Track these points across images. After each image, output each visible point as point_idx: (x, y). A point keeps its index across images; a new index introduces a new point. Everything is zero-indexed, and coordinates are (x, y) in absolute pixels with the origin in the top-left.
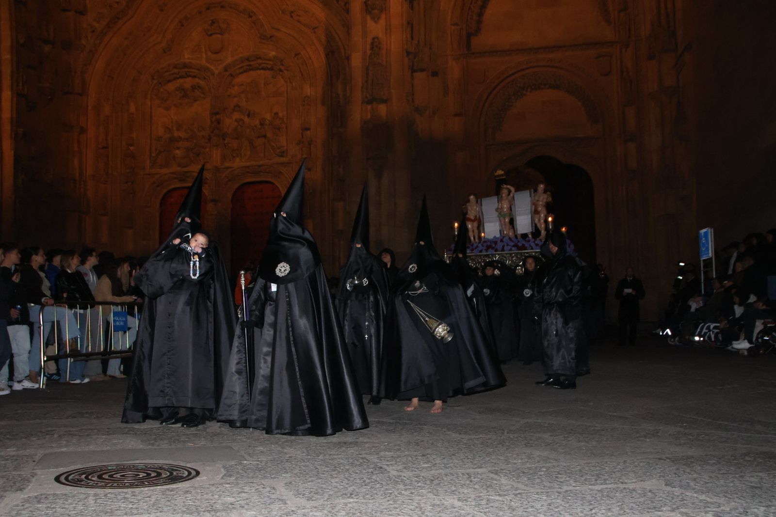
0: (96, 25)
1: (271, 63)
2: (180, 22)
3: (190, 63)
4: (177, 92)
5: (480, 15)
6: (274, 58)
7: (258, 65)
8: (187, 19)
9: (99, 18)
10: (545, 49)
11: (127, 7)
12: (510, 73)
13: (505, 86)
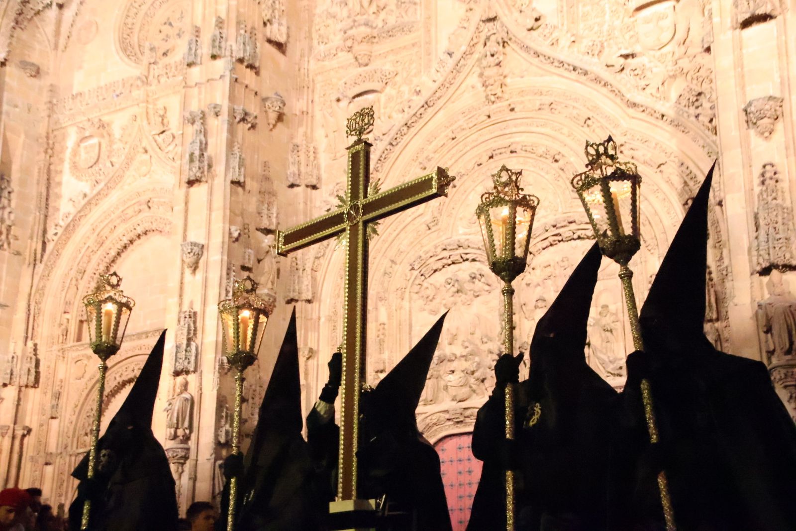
3: (467, 240)
4: (448, 287)
7: (572, 234)
8: (461, 175)
9: (337, 191)
11: (376, 170)
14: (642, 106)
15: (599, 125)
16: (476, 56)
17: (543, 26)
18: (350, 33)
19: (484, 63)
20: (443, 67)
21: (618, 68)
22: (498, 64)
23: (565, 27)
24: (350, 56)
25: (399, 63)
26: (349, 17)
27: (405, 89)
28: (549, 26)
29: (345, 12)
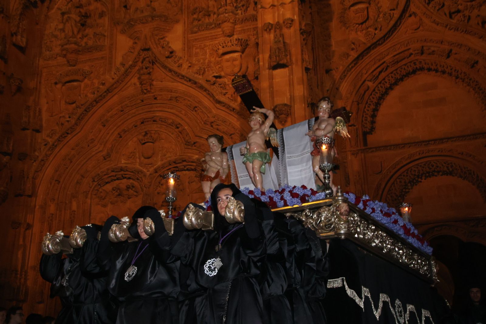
0: (49, 140)
1: (194, 164)
2: (119, 134)
3: (126, 167)
4: (114, 192)
5: (374, 116)
6: (197, 160)
7: (183, 167)
8: (125, 131)
9: (52, 134)
10: (435, 140)
11: (76, 124)
12: (405, 163)
13: (400, 175)
14: (223, 103)
15: (201, 111)
16: (137, 68)
17: (174, 56)
18: (65, 47)
19: (142, 72)
20: (119, 72)
21: (212, 82)
22: (149, 73)
23: (186, 58)
24: (65, 59)
25: (93, 67)
26: (65, 38)
27: (96, 81)
28: (177, 57)
29: (63, 35)
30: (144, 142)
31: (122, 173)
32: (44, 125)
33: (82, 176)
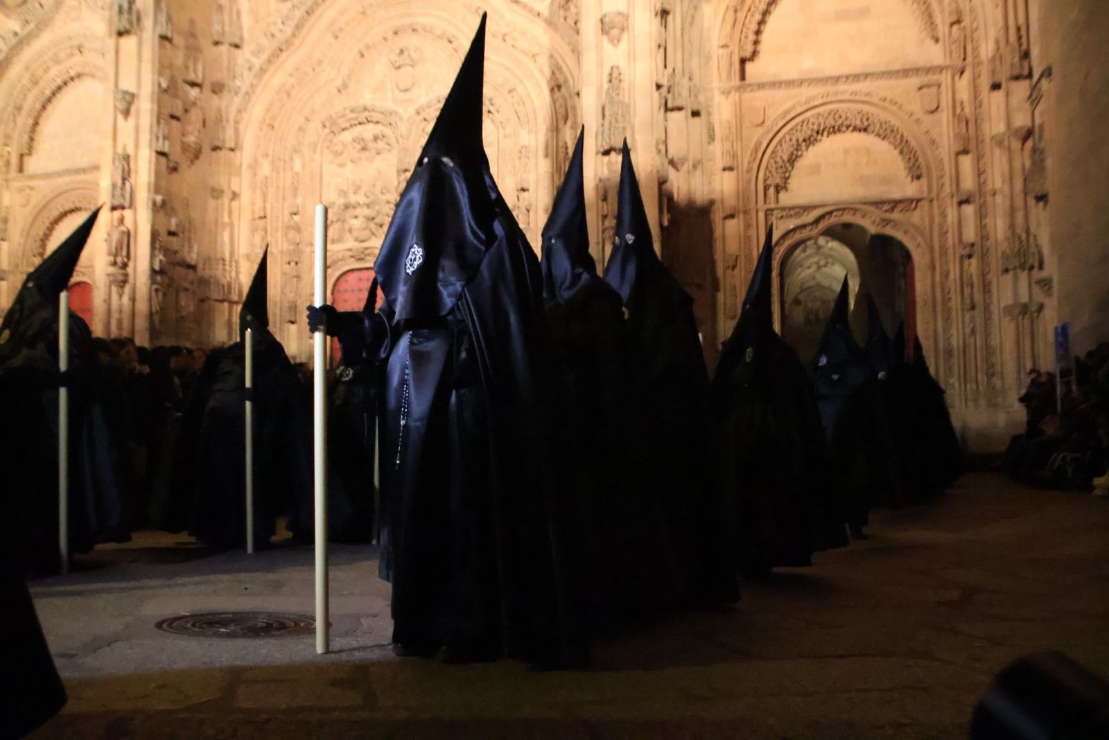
0: (254, 60)
2: (359, 52)
3: (372, 105)
4: (355, 144)
5: (759, 32)
8: (368, 47)
9: (259, 52)
10: (847, 77)
11: (294, 35)
12: (799, 110)
13: (792, 129)
30: (398, 64)
31: (366, 114)
32: (246, 35)
33: (308, 120)
